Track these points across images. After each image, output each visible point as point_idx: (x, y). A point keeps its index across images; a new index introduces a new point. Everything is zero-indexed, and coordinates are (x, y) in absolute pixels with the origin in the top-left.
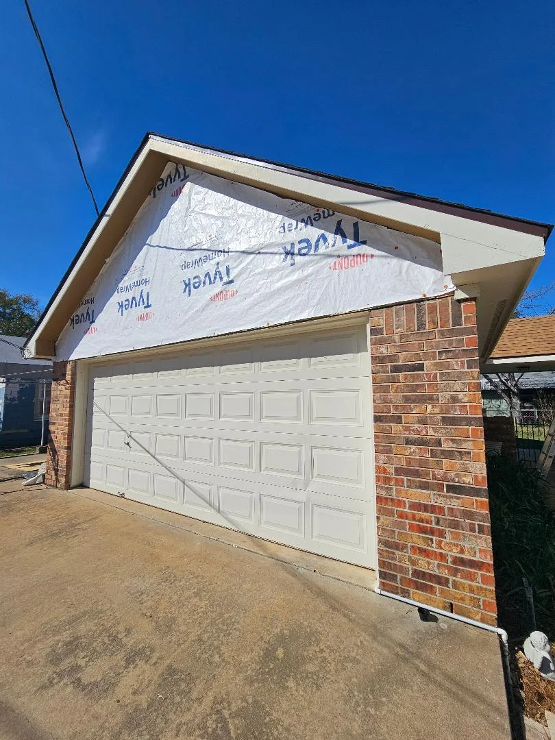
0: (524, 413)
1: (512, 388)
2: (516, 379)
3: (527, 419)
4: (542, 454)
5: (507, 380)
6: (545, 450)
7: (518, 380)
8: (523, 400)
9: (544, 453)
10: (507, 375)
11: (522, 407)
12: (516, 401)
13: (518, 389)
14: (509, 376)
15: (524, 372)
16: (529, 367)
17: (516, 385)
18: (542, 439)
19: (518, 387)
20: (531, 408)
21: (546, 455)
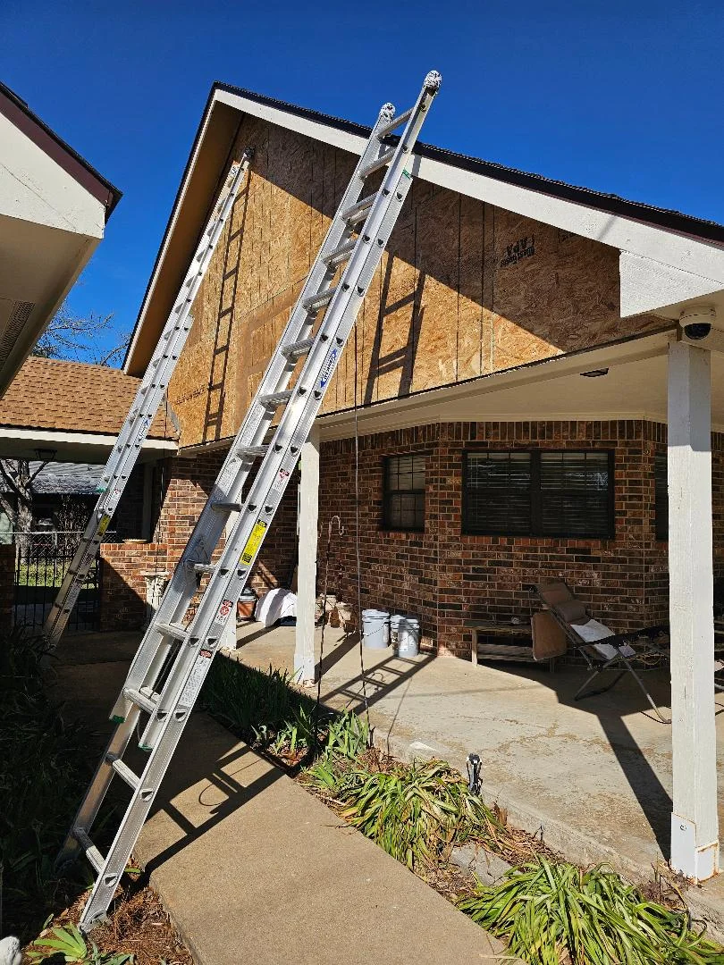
0: (36, 539)
1: (21, 490)
2: (31, 474)
3: (41, 551)
4: (54, 607)
5: (14, 475)
6: (59, 600)
7: (34, 476)
8: (37, 515)
9: (57, 606)
10: (16, 463)
11: (34, 527)
12: (26, 515)
13: (33, 493)
14: (20, 466)
15: (47, 461)
16: (54, 452)
17: (29, 485)
18: (58, 585)
19: (32, 489)
20: (48, 528)
21: (61, 608)
